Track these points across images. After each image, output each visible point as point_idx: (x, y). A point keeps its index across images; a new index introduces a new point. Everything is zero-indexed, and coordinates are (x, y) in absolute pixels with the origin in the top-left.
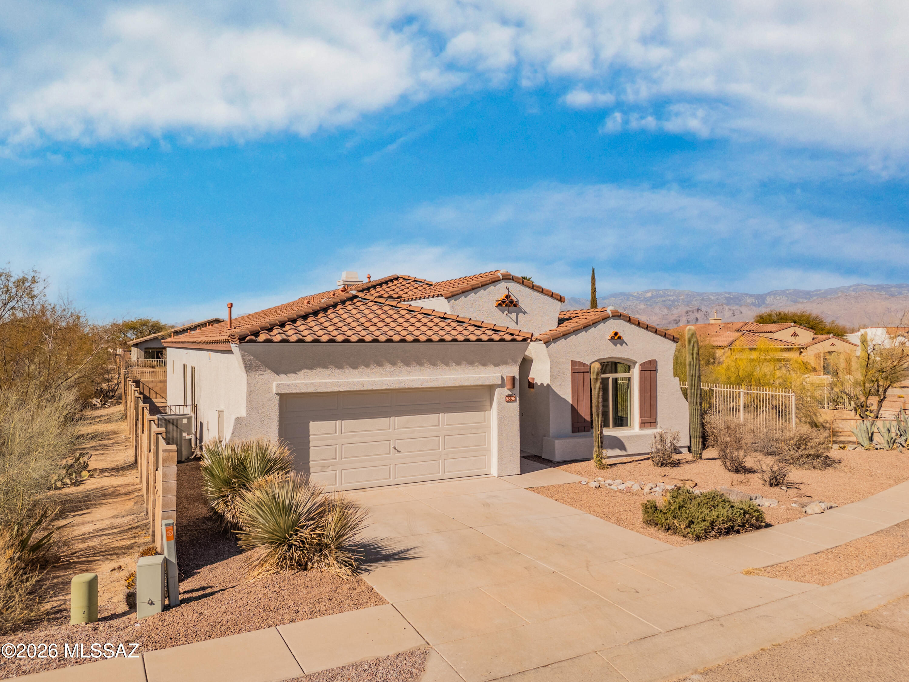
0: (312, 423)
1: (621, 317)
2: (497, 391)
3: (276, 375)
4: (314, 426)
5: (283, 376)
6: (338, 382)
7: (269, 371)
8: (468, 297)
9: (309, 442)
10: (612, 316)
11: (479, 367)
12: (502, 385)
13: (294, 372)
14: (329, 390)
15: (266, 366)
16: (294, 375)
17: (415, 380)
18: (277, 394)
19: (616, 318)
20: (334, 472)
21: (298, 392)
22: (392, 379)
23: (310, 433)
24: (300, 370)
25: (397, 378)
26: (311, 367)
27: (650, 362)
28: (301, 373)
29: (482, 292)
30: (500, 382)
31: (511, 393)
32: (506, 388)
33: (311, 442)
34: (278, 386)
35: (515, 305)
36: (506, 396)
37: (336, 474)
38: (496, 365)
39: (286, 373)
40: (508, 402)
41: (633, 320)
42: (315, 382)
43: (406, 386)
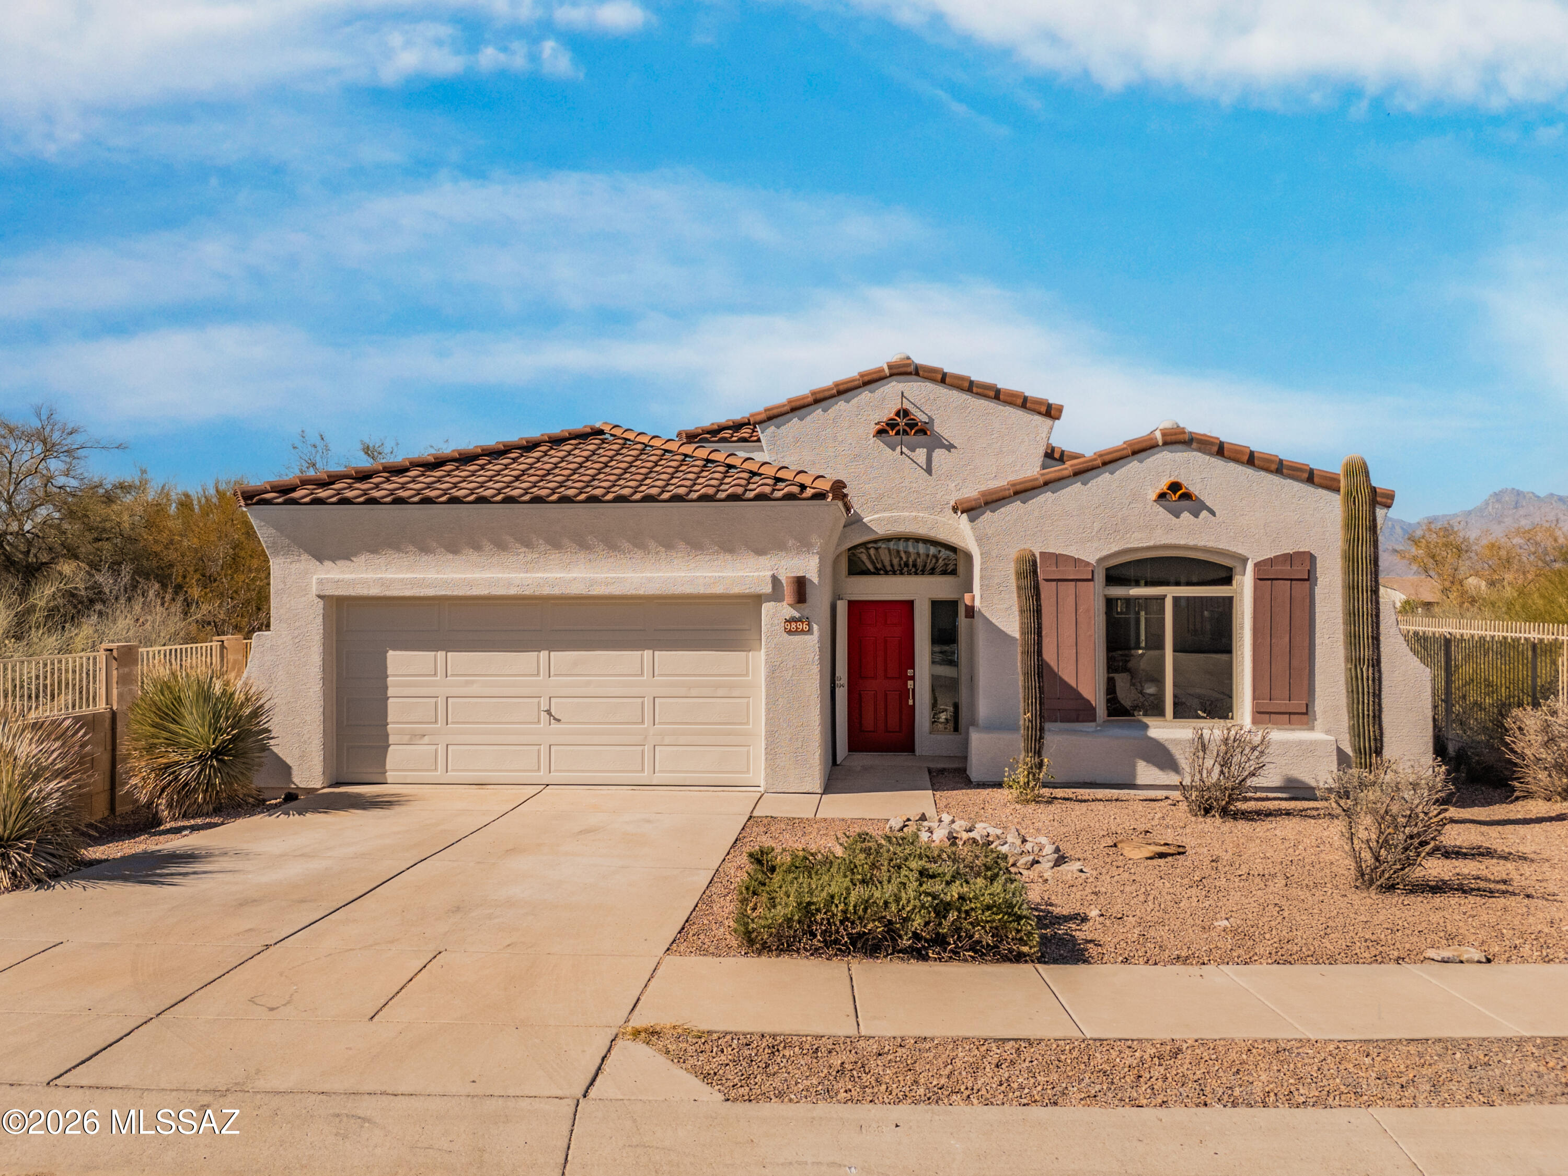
0: (391, 654)
1: (1194, 445)
2: (767, 608)
3: (318, 563)
4: (394, 658)
5: (328, 564)
6: (424, 579)
7: (305, 556)
8: (809, 418)
9: (386, 688)
10: (1165, 443)
11: (721, 556)
12: (776, 594)
13: (347, 557)
14: (408, 593)
15: (300, 547)
16: (348, 563)
17: (575, 579)
18: (319, 596)
19: (1180, 447)
20: (434, 747)
21: (353, 594)
22: (528, 575)
23: (389, 672)
24: (355, 554)
25: (540, 575)
26: (374, 550)
27: (1290, 558)
28: (361, 560)
29: (841, 406)
30: (768, 589)
31: (797, 615)
32: (785, 603)
33: (389, 689)
34: (320, 582)
35: (923, 432)
36: (787, 621)
37: (436, 751)
38: (760, 552)
39: (334, 559)
40: (790, 632)
41: (1230, 450)
42: (381, 578)
43: (556, 591)
